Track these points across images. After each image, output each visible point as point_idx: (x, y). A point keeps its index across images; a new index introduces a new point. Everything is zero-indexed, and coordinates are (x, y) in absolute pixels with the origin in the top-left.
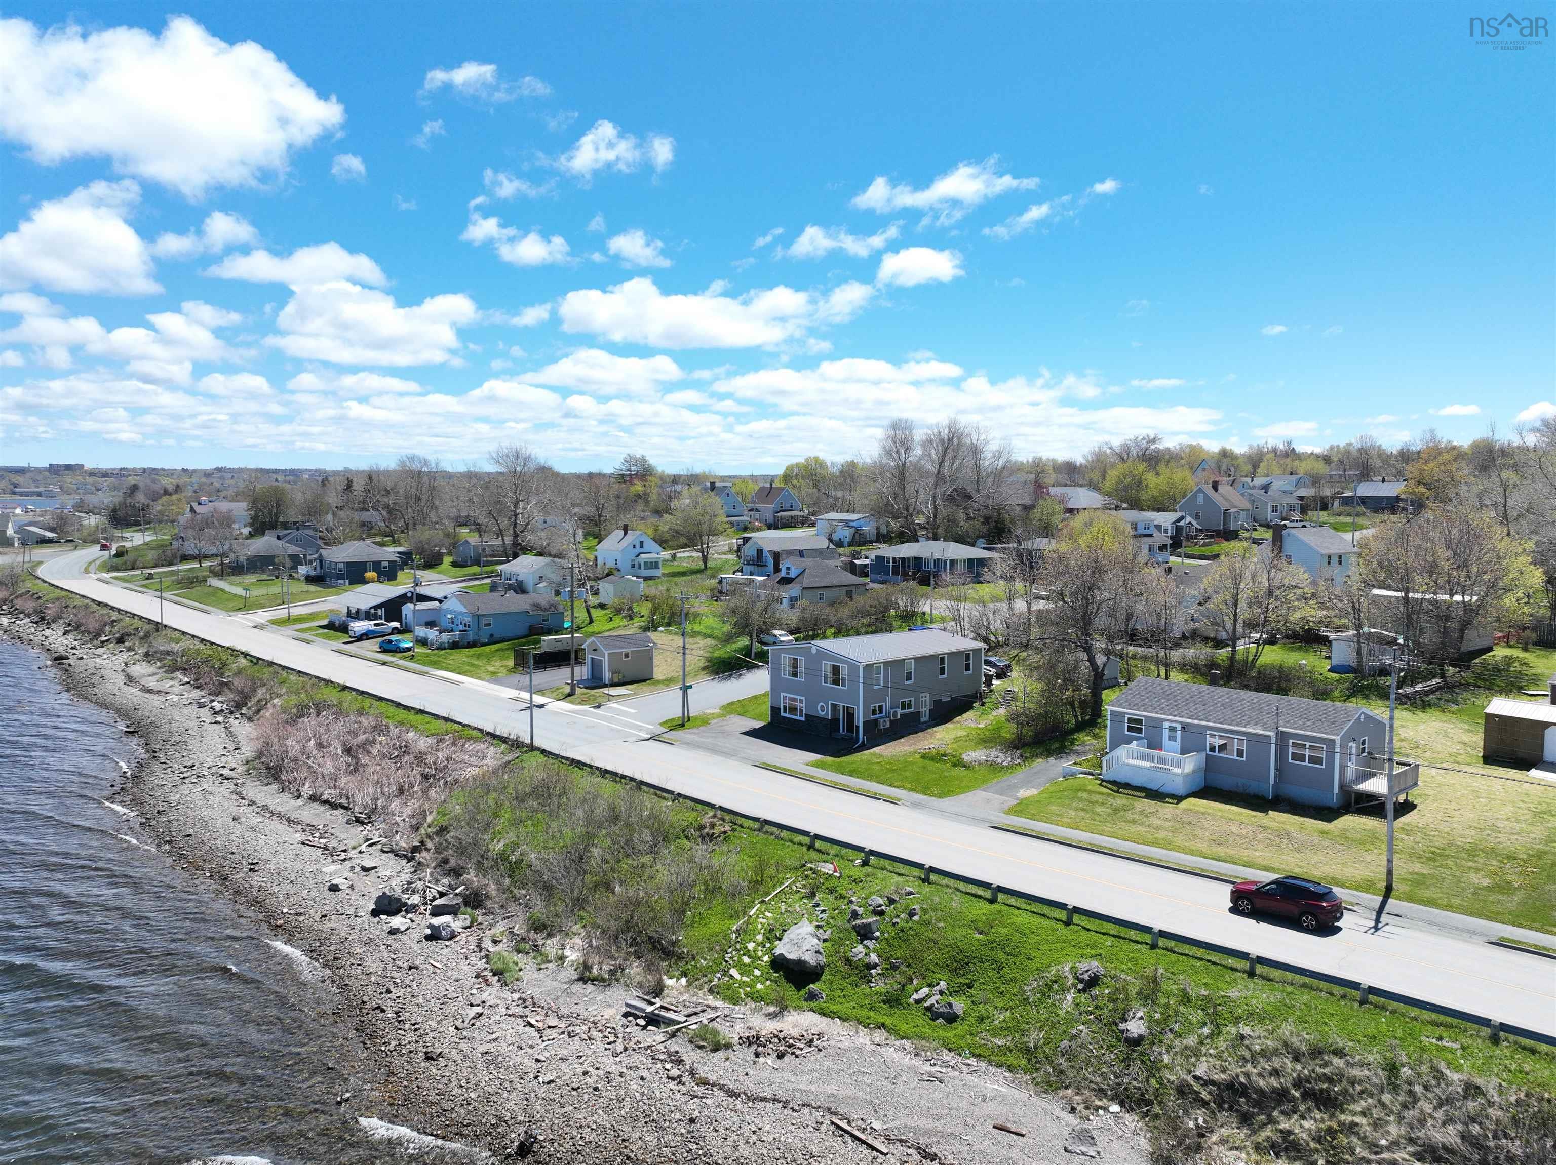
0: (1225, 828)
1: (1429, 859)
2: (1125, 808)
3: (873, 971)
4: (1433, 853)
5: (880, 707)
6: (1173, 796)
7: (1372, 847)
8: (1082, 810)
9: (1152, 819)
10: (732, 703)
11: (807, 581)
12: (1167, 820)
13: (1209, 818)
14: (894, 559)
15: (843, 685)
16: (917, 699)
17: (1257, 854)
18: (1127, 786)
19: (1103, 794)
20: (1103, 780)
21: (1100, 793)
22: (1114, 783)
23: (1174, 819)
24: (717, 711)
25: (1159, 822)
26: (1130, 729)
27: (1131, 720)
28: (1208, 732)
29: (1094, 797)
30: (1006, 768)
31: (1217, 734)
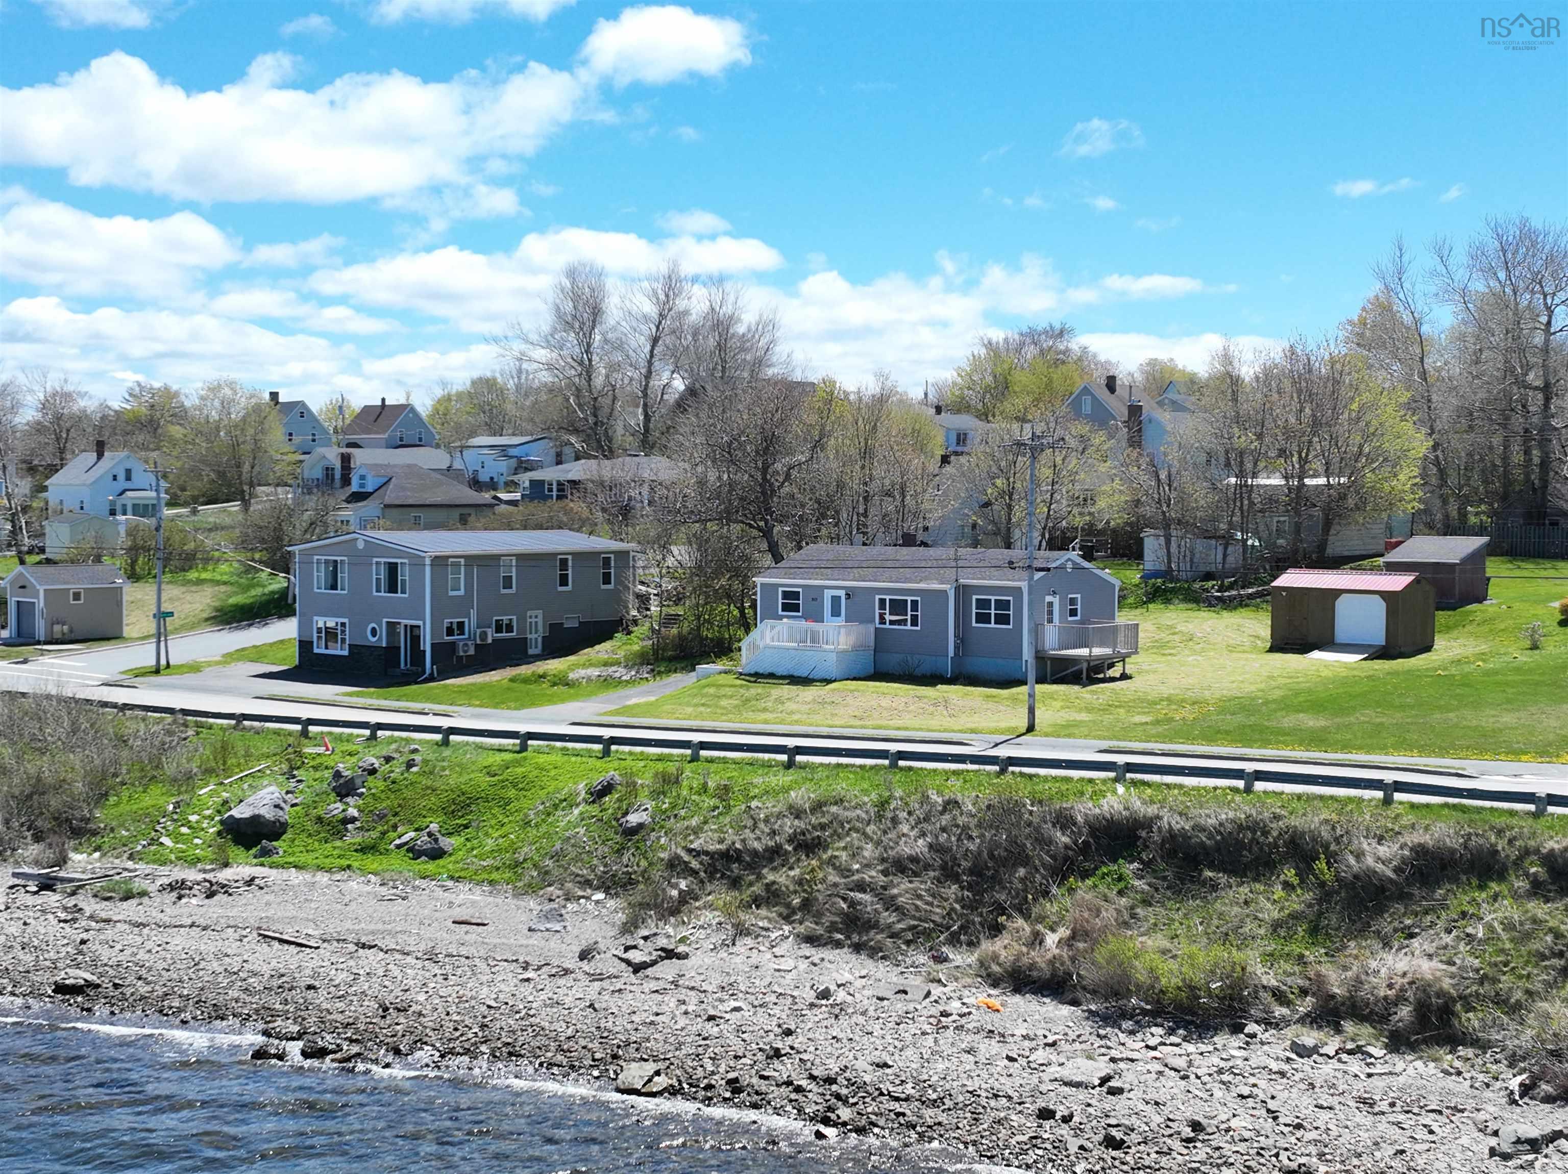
2: (759, 698)
3: (350, 826)
5: (461, 625)
6: (822, 680)
8: (703, 705)
10: (243, 649)
11: (391, 496)
12: (806, 703)
14: (559, 484)
15: (403, 592)
16: (522, 619)
18: (772, 676)
19: (736, 686)
20: (741, 674)
21: (732, 686)
22: (755, 674)
23: (815, 701)
24: (218, 658)
25: (795, 706)
26: (786, 607)
27: (786, 595)
28: (877, 597)
29: (723, 691)
30: (626, 681)
31: (888, 598)
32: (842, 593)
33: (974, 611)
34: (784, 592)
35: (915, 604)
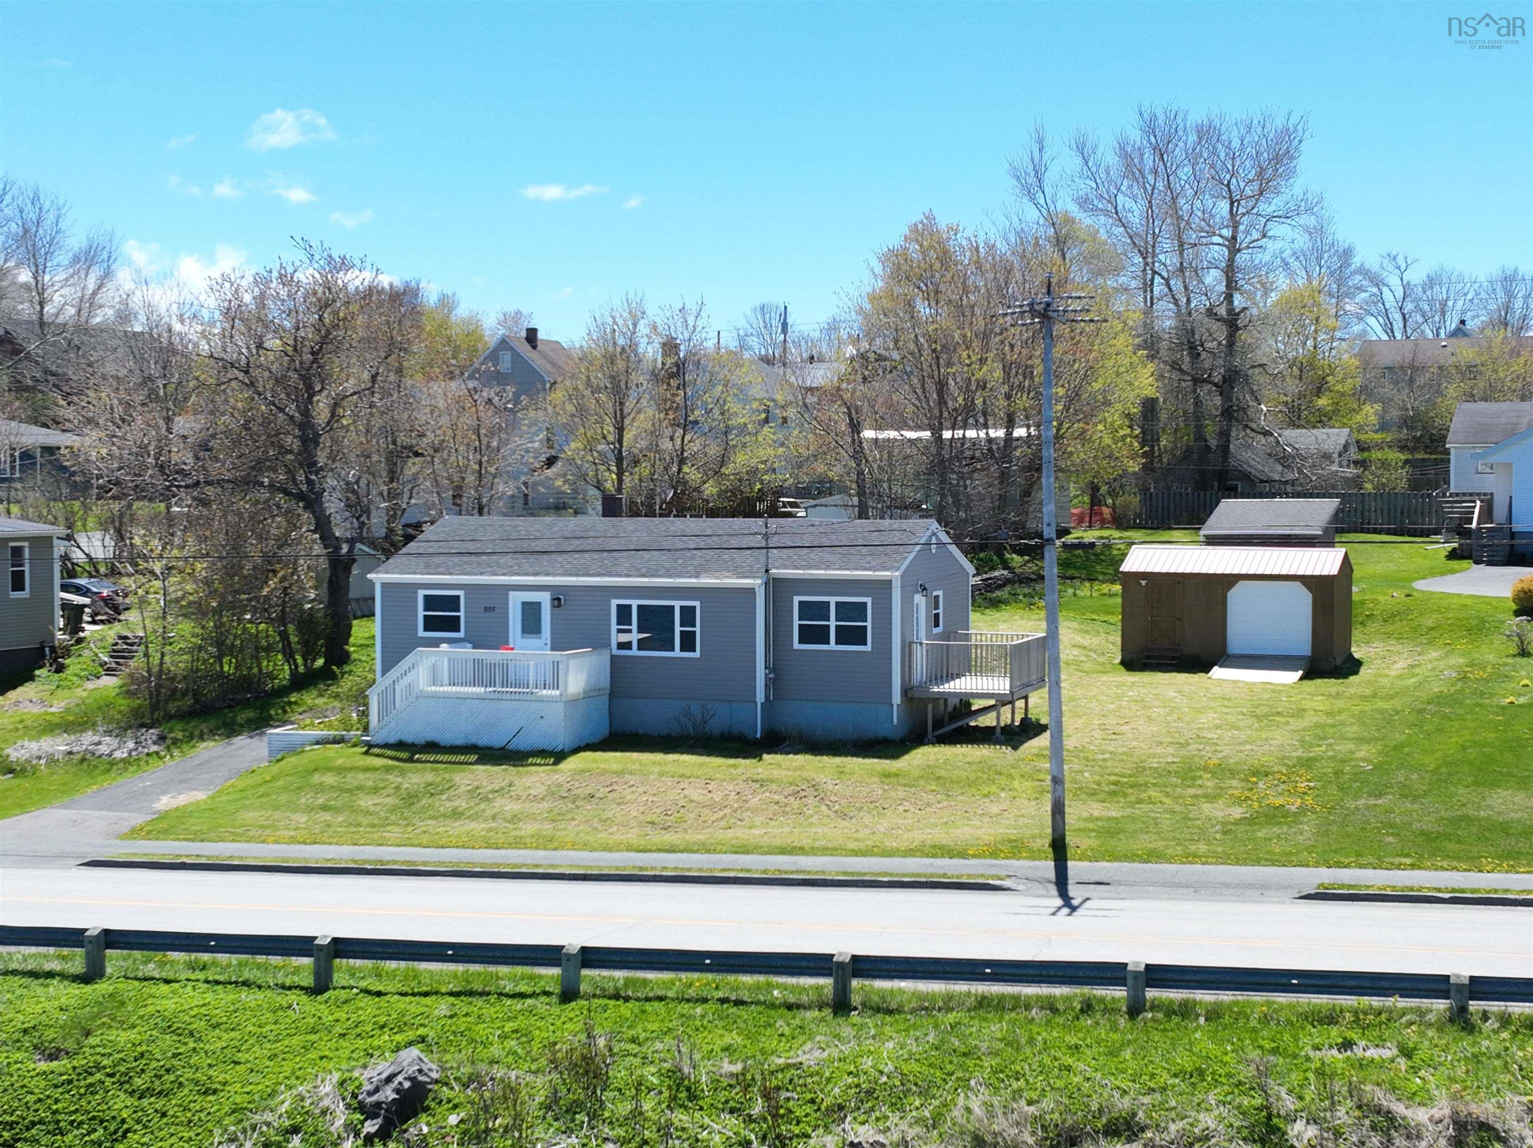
0: (672, 795)
1: (1114, 794)
2: (432, 791)
4: (1116, 783)
6: (542, 753)
7: (993, 789)
8: (325, 808)
9: (499, 802)
12: (536, 799)
13: (632, 780)
17: (755, 832)
18: (432, 747)
19: (375, 769)
20: (370, 745)
21: (367, 769)
22: (400, 745)
23: (551, 794)
25: (516, 807)
26: (431, 624)
27: (431, 603)
28: (615, 602)
29: (353, 780)
30: (123, 760)
31: (635, 603)
32: (545, 598)
33: (796, 623)
34: (426, 597)
35: (688, 615)
